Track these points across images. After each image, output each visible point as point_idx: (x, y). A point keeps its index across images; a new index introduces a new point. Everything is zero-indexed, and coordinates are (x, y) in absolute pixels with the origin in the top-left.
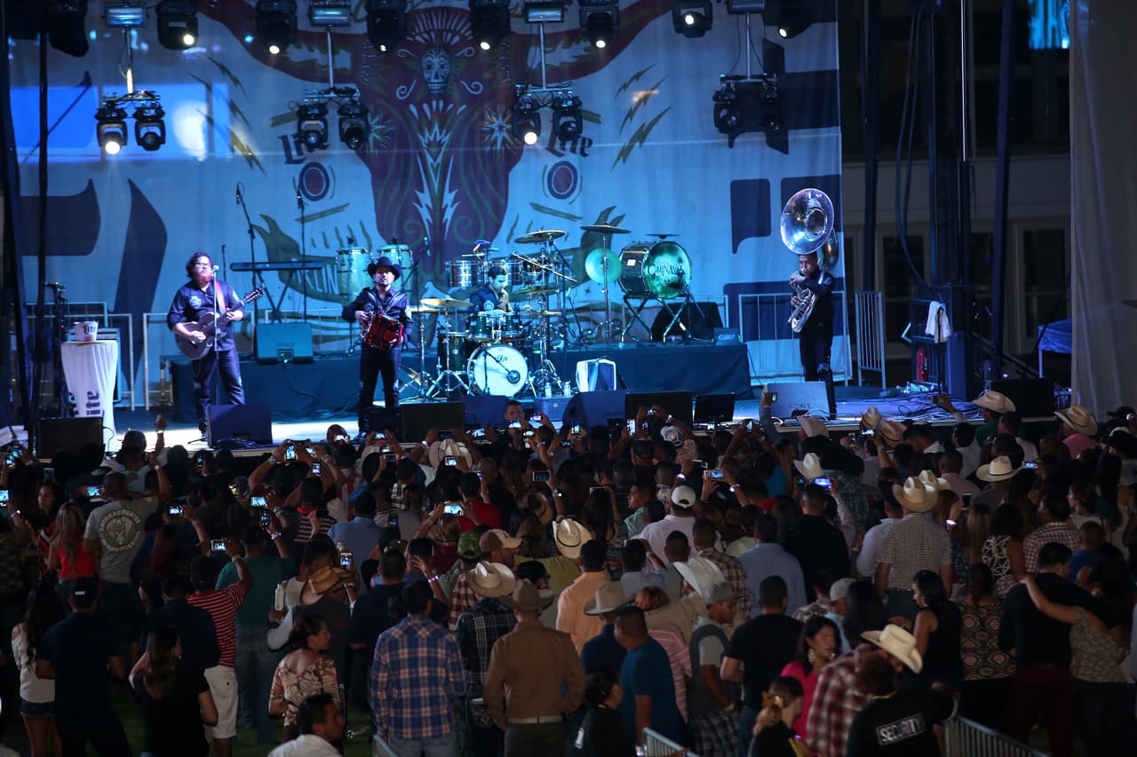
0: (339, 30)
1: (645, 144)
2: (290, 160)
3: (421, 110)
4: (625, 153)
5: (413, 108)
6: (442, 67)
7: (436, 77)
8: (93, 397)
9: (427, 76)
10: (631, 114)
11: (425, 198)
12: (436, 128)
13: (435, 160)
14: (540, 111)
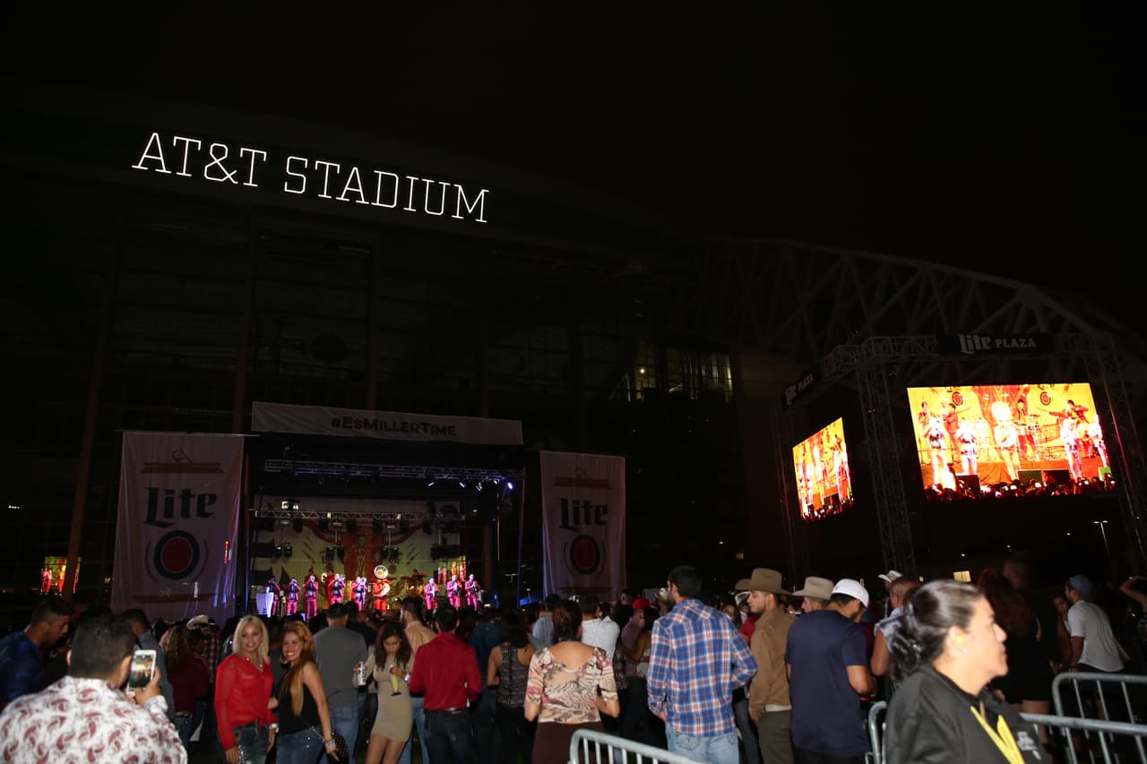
1: (413, 560)
3: (358, 551)
4: (408, 563)
9: (360, 542)
12: (361, 555)
13: (361, 563)
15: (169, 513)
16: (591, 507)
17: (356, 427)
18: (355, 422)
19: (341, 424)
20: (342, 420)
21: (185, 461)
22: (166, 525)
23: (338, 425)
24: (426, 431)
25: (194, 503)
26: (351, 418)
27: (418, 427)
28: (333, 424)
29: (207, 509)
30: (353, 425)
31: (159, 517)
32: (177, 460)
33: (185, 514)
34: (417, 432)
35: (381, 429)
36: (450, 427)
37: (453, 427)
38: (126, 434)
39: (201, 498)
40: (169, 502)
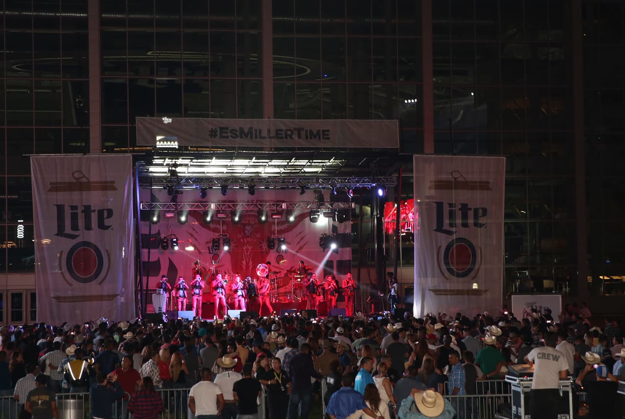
0: (223, 220)
1: (302, 250)
2: (210, 253)
3: (244, 241)
5: (242, 240)
6: (250, 230)
7: (248, 232)
8: (160, 308)
9: (246, 232)
10: (299, 243)
11: (244, 262)
12: (248, 245)
13: (247, 252)
14: (275, 241)
15: (75, 227)
16: (470, 209)
17: (231, 136)
18: (232, 131)
19: (218, 134)
20: (218, 130)
21: (84, 180)
22: (73, 237)
23: (215, 136)
24: (300, 137)
25: (94, 217)
26: (227, 128)
27: (292, 132)
28: (211, 136)
29: (107, 222)
30: (229, 134)
31: (68, 230)
32: (77, 179)
33: (88, 227)
34: (292, 138)
35: (256, 137)
36: (324, 131)
37: (328, 131)
38: (33, 158)
39: (101, 213)
40: (74, 217)
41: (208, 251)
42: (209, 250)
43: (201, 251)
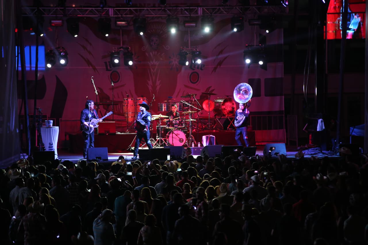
0: (124, 29)
1: (221, 66)
2: (107, 70)
4: (215, 69)
5: (147, 54)
6: (157, 41)
7: (155, 44)
8: (51, 144)
9: (151, 43)
11: (150, 83)
13: (154, 70)
14: (188, 55)
41: (105, 67)
42: (107, 66)
43: (97, 67)
